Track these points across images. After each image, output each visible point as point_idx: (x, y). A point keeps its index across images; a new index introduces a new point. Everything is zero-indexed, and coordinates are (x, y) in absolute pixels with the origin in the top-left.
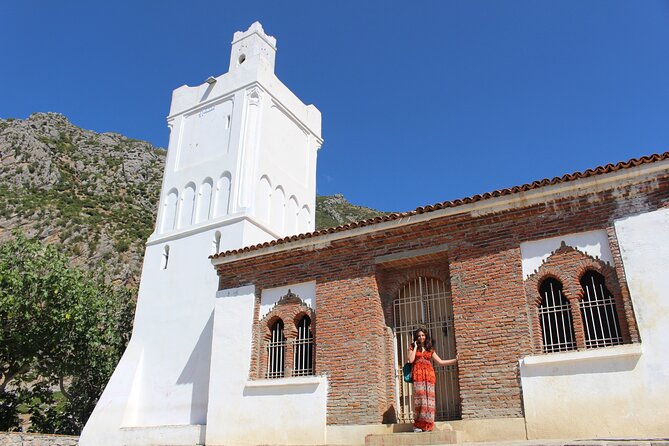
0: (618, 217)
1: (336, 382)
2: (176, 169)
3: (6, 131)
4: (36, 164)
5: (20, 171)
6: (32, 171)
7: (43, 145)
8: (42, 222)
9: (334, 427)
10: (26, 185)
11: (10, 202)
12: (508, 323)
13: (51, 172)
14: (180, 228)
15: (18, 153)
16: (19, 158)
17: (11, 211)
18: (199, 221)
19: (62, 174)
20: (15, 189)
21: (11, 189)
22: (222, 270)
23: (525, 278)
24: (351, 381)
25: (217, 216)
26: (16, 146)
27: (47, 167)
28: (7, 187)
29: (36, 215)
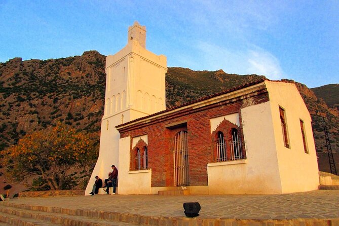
0: (243, 108)
1: (154, 172)
2: (109, 90)
3: (74, 61)
4: (88, 74)
5: (82, 78)
6: (87, 77)
7: (90, 65)
8: (94, 98)
9: (153, 188)
10: (86, 83)
11: (81, 91)
12: (205, 150)
13: (95, 76)
14: (112, 114)
15: (80, 70)
16: (81, 72)
17: (82, 95)
18: (117, 111)
19: (100, 77)
20: (82, 85)
21: (80, 86)
22: (120, 131)
23: (211, 133)
24: (158, 171)
25: (122, 109)
26: (79, 67)
27: (93, 74)
28: (79, 85)
29: (91, 96)
